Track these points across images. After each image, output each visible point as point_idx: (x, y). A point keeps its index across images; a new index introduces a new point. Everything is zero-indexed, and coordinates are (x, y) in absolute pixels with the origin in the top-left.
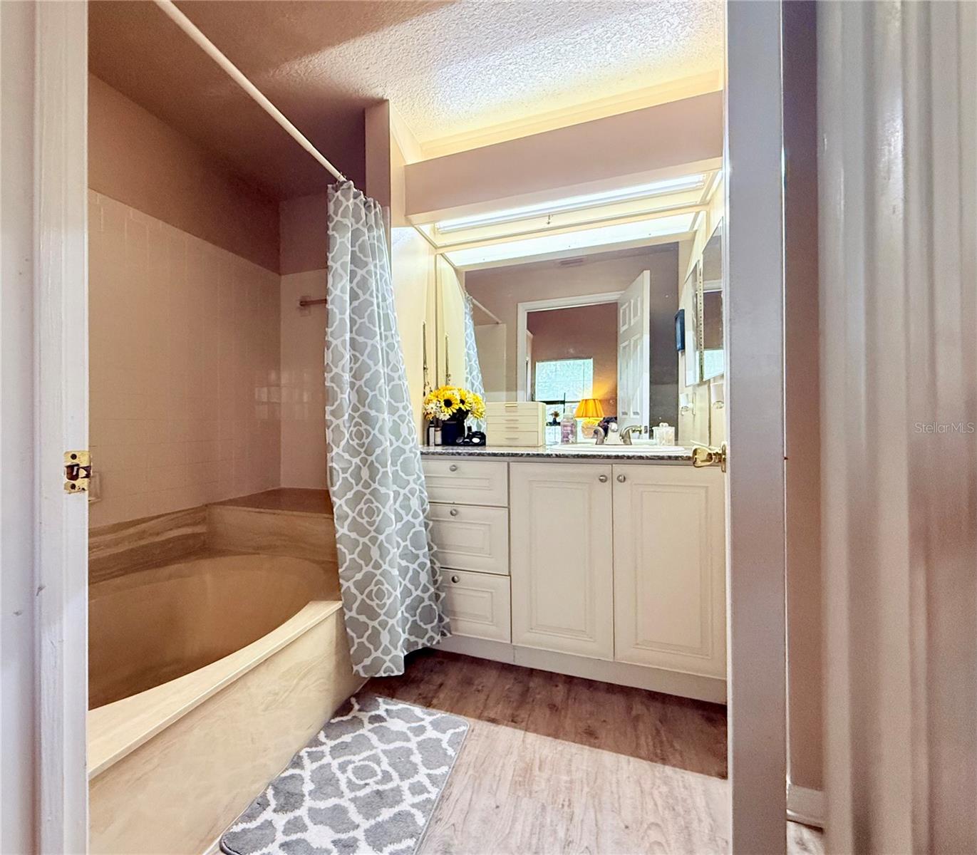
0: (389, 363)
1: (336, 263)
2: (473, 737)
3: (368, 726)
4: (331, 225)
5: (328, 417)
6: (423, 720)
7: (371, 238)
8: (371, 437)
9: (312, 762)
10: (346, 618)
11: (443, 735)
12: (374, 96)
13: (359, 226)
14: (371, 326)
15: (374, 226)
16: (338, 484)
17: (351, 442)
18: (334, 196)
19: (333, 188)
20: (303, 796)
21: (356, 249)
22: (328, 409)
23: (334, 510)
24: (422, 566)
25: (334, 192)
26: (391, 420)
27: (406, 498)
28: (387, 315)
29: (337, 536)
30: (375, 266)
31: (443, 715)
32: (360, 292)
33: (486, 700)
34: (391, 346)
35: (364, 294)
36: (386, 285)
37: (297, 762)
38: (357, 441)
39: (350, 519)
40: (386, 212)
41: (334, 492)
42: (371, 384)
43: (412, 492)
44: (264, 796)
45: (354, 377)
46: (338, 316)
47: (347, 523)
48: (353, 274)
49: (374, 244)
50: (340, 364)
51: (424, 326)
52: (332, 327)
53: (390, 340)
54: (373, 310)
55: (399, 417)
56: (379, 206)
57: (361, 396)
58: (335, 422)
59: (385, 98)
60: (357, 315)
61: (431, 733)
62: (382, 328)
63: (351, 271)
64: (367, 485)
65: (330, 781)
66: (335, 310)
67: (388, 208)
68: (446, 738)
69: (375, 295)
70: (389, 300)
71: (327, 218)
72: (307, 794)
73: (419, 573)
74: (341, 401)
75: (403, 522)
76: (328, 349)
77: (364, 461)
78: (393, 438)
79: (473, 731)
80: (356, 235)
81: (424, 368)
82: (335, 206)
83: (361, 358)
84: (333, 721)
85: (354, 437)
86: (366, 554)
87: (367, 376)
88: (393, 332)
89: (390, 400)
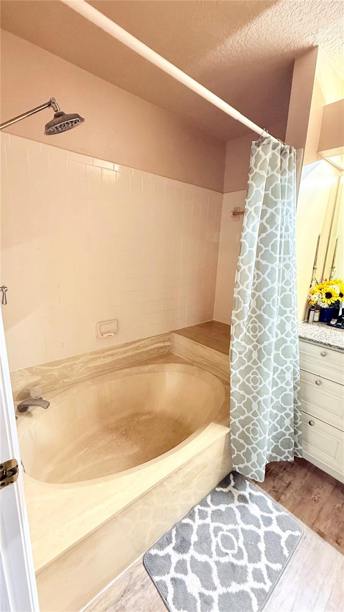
0: (283, 278)
1: (251, 207)
2: (304, 544)
3: (237, 503)
4: (251, 176)
5: (233, 318)
6: (271, 512)
7: (283, 181)
8: (262, 332)
9: (200, 519)
10: (231, 438)
11: (283, 533)
12: (304, 45)
13: (275, 173)
14: (273, 253)
15: (287, 170)
16: (235, 361)
17: (247, 333)
18: (256, 151)
19: (256, 144)
20: (190, 544)
21: (269, 192)
22: (234, 312)
23: (231, 376)
24: (288, 415)
25: (256, 147)
26: (279, 319)
27: (282, 372)
28: (287, 243)
29: (231, 392)
30: (283, 204)
31: (286, 514)
32: (268, 226)
33: (320, 512)
34: (287, 266)
35: (271, 228)
36: (290, 218)
37: (191, 515)
38: (252, 333)
39: (241, 383)
40: (300, 153)
41: (232, 366)
42: (268, 296)
43: (288, 369)
44: (170, 533)
45: (256, 289)
46: (248, 249)
47: (238, 385)
48: (264, 212)
49: (285, 185)
50: (246, 283)
51: (319, 237)
52: (242, 256)
53: (287, 262)
54: (276, 241)
55: (286, 318)
56: (294, 150)
57: (259, 304)
58: (238, 322)
59: (315, 44)
60: (263, 244)
61: (275, 528)
62: (282, 253)
63: (262, 210)
64: (255, 363)
65: (207, 539)
66: (246, 244)
67: (303, 149)
68: (285, 536)
69: (279, 228)
70: (291, 230)
71: (249, 170)
72: (192, 543)
73: (285, 419)
74: (243, 308)
75: (278, 387)
76: (238, 271)
77: (255, 347)
78: (279, 332)
79: (305, 538)
80: (270, 180)
81: (314, 268)
82: (256, 160)
83: (263, 276)
84: (218, 489)
85: (250, 331)
86: (248, 405)
87: (265, 289)
88: (291, 255)
89: (281, 305)
